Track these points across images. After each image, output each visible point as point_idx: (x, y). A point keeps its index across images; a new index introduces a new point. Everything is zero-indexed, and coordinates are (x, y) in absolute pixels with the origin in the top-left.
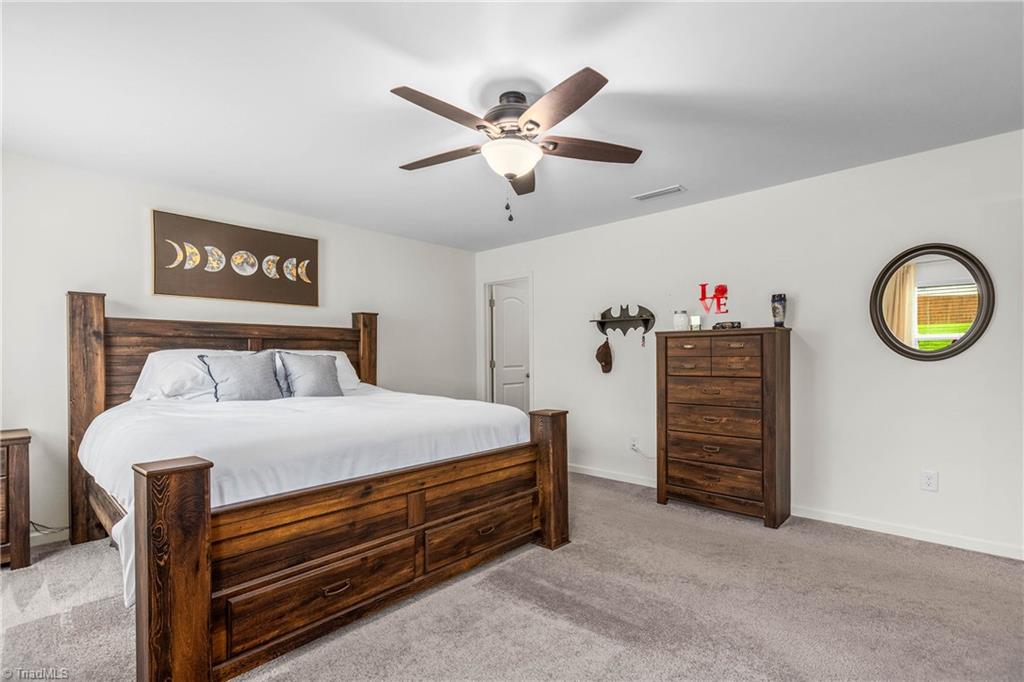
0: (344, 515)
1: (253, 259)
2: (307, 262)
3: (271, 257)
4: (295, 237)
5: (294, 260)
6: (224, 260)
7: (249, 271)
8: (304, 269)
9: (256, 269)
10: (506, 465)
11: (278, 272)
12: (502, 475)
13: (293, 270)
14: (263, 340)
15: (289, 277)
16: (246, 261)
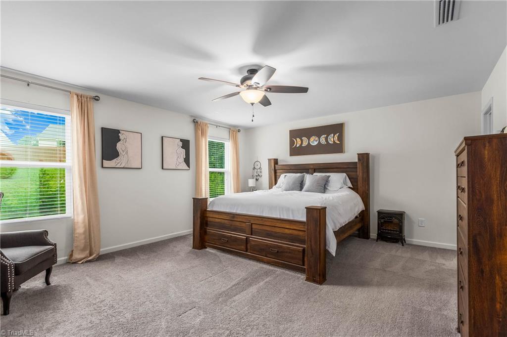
0: (229, 221)
1: (317, 139)
2: (338, 134)
3: (323, 136)
4: (334, 125)
5: (332, 135)
6: (308, 141)
7: (316, 143)
8: (337, 138)
9: (318, 142)
10: (287, 227)
11: (326, 141)
12: (287, 231)
13: (333, 139)
14: (315, 169)
15: (330, 142)
16: (314, 140)
